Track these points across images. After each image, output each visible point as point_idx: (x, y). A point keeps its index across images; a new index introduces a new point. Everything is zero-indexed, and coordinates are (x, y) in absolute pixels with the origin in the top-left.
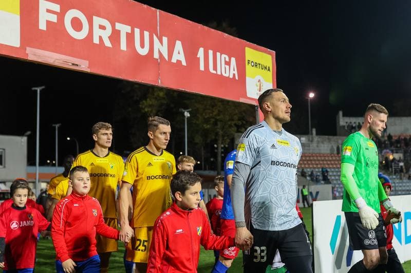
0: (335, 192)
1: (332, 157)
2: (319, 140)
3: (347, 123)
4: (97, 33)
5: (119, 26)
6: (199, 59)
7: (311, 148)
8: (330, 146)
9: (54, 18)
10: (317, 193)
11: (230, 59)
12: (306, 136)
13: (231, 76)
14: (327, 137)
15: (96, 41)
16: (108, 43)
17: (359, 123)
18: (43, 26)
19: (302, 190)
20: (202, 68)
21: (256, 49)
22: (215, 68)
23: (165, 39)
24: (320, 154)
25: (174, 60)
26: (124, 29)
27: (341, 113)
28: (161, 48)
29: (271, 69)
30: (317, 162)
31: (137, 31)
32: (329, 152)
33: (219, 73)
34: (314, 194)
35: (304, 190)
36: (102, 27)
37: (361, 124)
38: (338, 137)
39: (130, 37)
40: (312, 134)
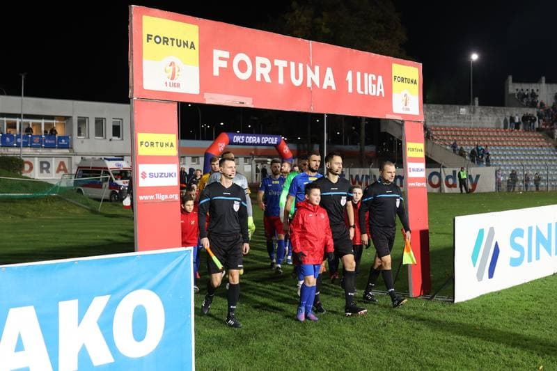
0: (499, 176)
1: (498, 132)
2: (482, 111)
3: (517, 90)
4: (259, 70)
5: (277, 62)
6: (347, 82)
7: (472, 121)
8: (496, 118)
9: (224, 64)
10: (478, 176)
11: (377, 78)
12: (467, 107)
13: (378, 94)
14: (492, 107)
15: (258, 78)
16: (268, 79)
17: (533, 90)
18: (216, 72)
19: (459, 173)
20: (350, 90)
21: (403, 64)
22: (363, 89)
23: (317, 68)
24: (483, 128)
25: (325, 87)
26: (281, 64)
27: (510, 78)
28: (313, 76)
29: (417, 82)
30: (479, 139)
31: (293, 64)
32: (493, 126)
33: (366, 92)
34: (474, 178)
35: (461, 173)
36: (263, 66)
37: (535, 91)
38: (505, 108)
39: (287, 70)
40: (474, 104)
